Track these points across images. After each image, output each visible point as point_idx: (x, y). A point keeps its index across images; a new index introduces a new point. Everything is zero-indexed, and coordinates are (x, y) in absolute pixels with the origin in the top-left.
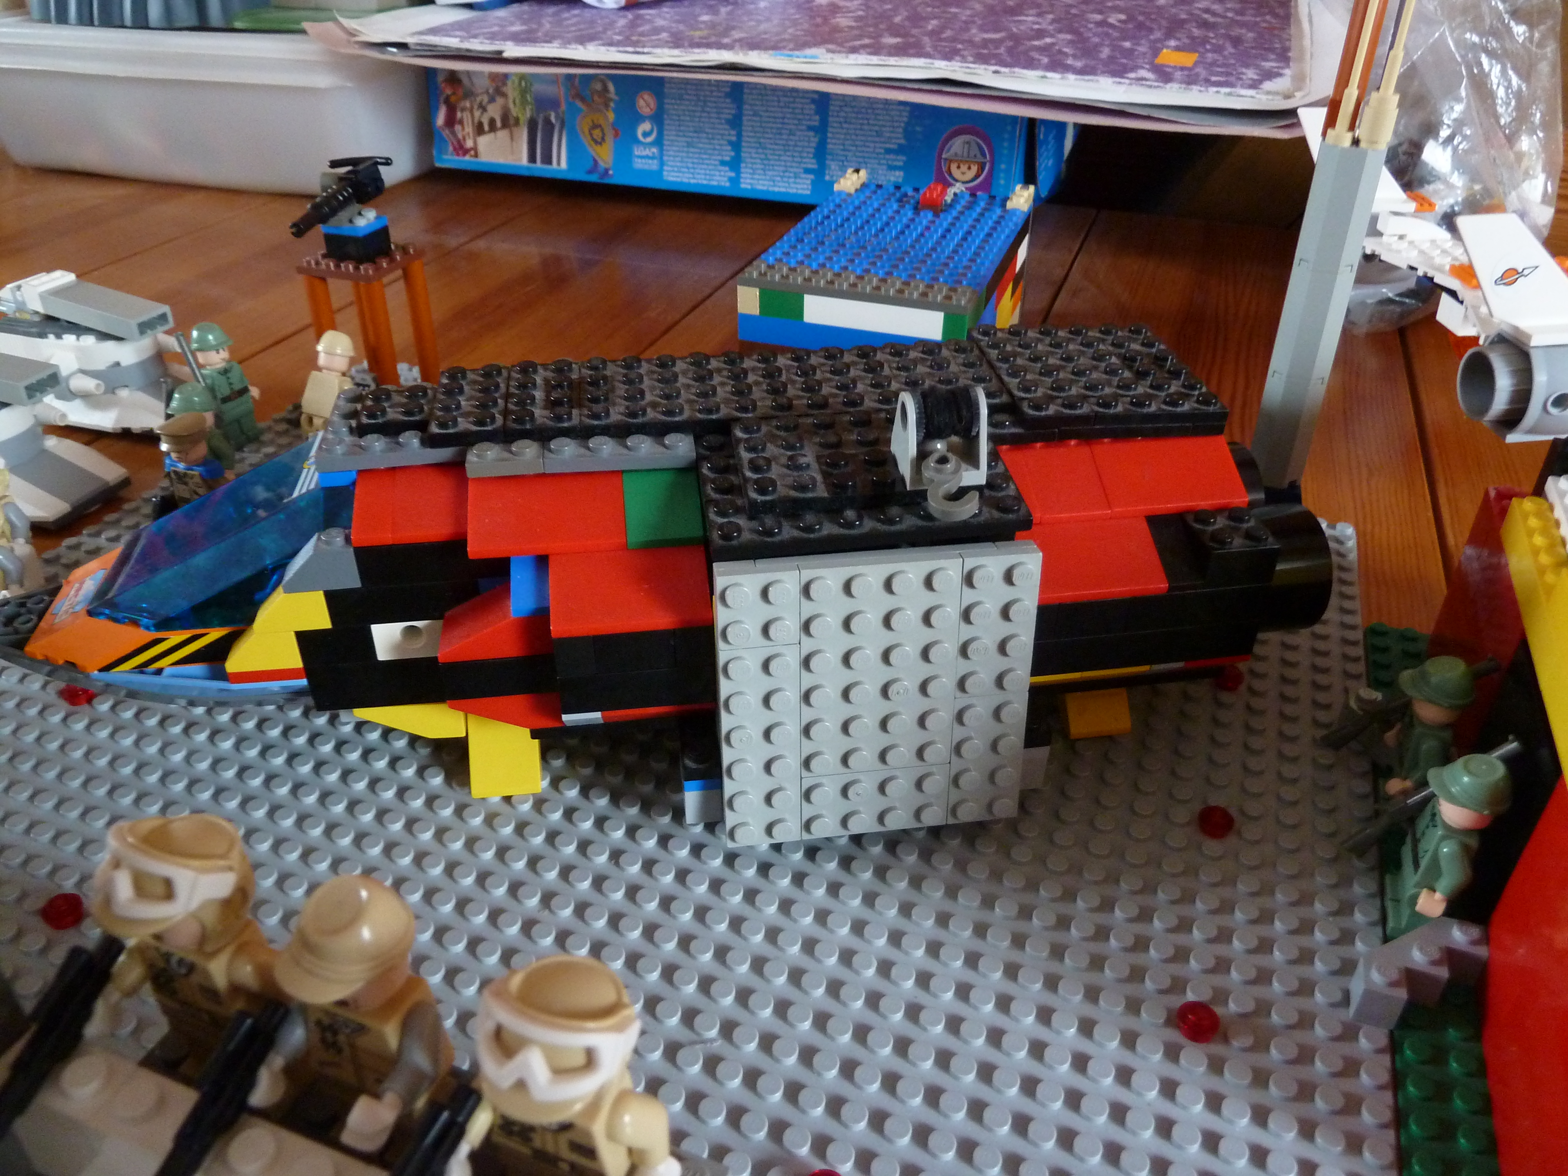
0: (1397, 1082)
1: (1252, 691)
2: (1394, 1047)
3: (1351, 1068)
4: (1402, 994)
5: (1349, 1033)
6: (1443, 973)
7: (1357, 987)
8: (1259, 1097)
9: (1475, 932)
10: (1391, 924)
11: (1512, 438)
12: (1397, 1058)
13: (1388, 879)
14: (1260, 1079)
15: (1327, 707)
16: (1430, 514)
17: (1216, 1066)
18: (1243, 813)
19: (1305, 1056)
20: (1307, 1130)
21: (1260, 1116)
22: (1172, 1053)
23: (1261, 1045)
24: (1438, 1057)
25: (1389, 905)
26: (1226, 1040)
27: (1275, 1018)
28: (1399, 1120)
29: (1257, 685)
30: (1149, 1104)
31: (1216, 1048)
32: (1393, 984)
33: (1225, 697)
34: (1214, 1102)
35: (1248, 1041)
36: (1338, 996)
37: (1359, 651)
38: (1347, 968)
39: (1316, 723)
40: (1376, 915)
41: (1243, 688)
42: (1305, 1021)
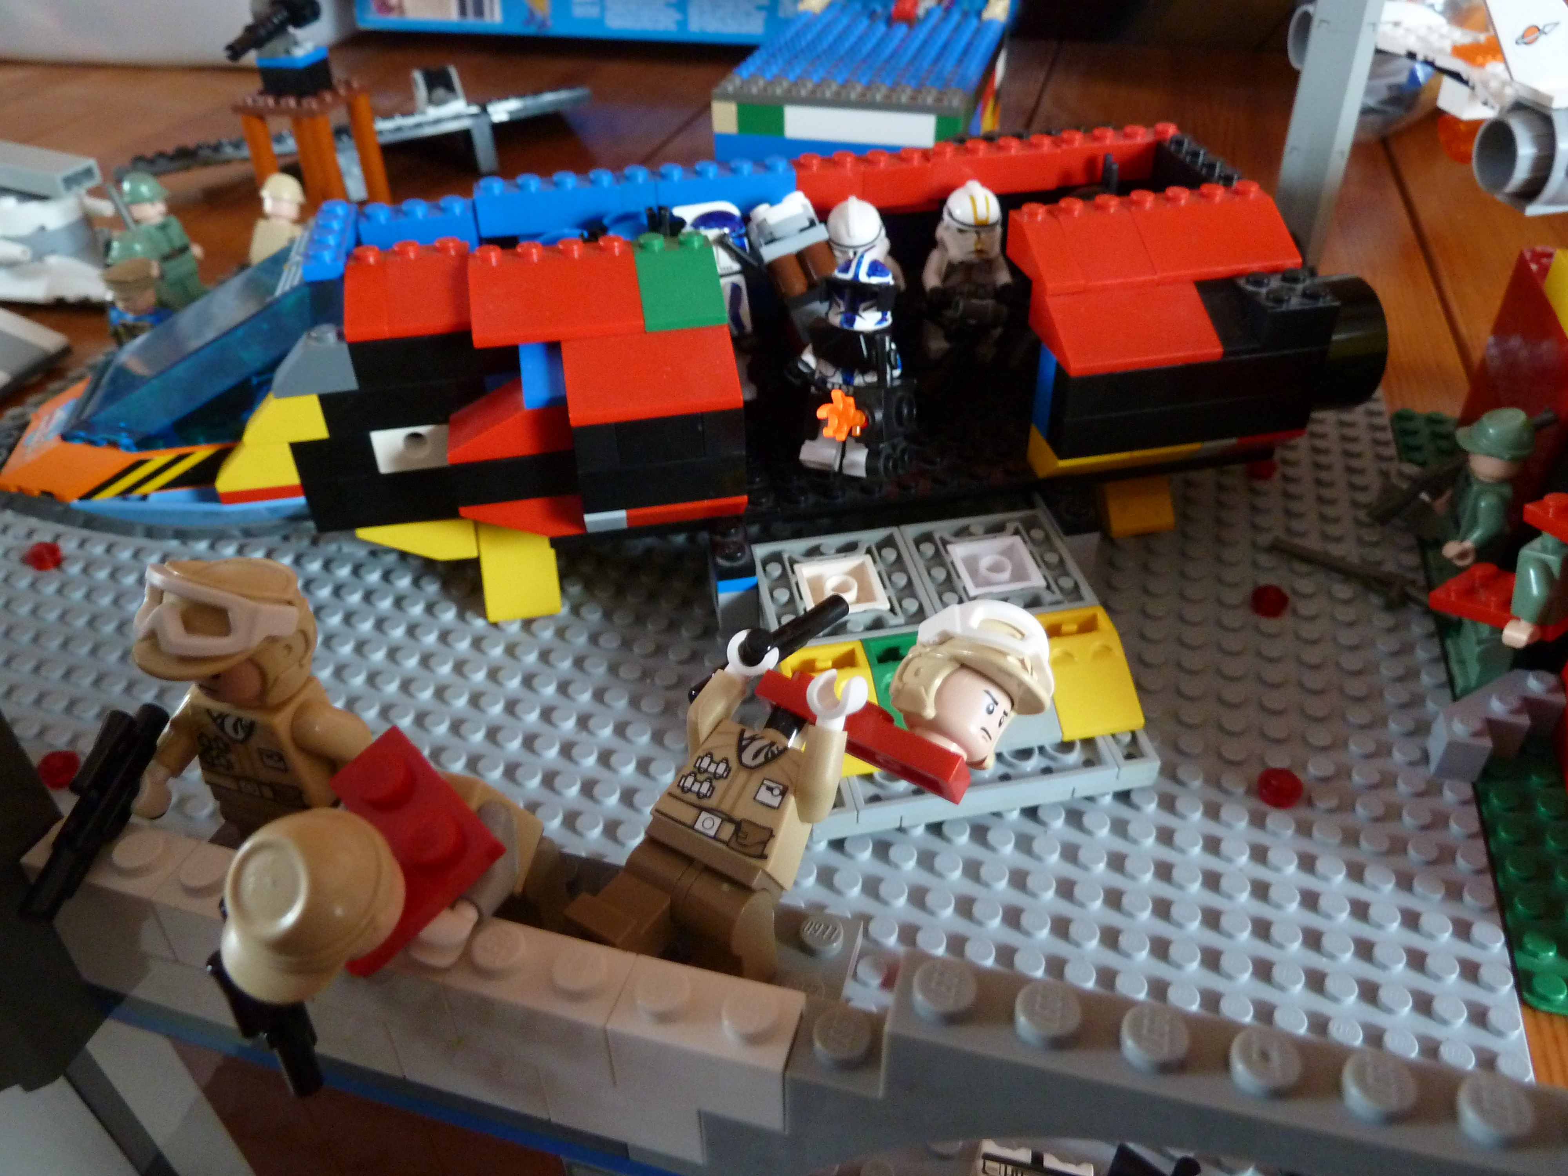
0: (1487, 831)
1: (1286, 478)
2: (1479, 799)
3: (1439, 821)
4: (1487, 743)
5: (1432, 790)
6: (1524, 721)
7: (1437, 745)
8: (1351, 854)
9: (1551, 679)
10: (1460, 683)
11: (1534, 210)
12: (1484, 808)
13: (1449, 643)
14: (1351, 838)
15: (1364, 489)
16: (1439, 307)
17: (1304, 829)
18: (1295, 592)
19: (1392, 813)
20: (1405, 882)
21: (1356, 873)
22: (1258, 821)
23: (1346, 805)
24: (1525, 804)
25: (1456, 669)
26: (1310, 803)
27: (1357, 778)
28: (1494, 865)
29: (1290, 472)
30: (1241, 870)
31: (1302, 812)
32: (1476, 734)
33: (1260, 485)
34: (1307, 863)
35: (1333, 803)
36: (1417, 755)
37: (1388, 436)
38: (1422, 729)
39: (1355, 504)
40: (1442, 677)
41: (1277, 476)
42: (1387, 781)
